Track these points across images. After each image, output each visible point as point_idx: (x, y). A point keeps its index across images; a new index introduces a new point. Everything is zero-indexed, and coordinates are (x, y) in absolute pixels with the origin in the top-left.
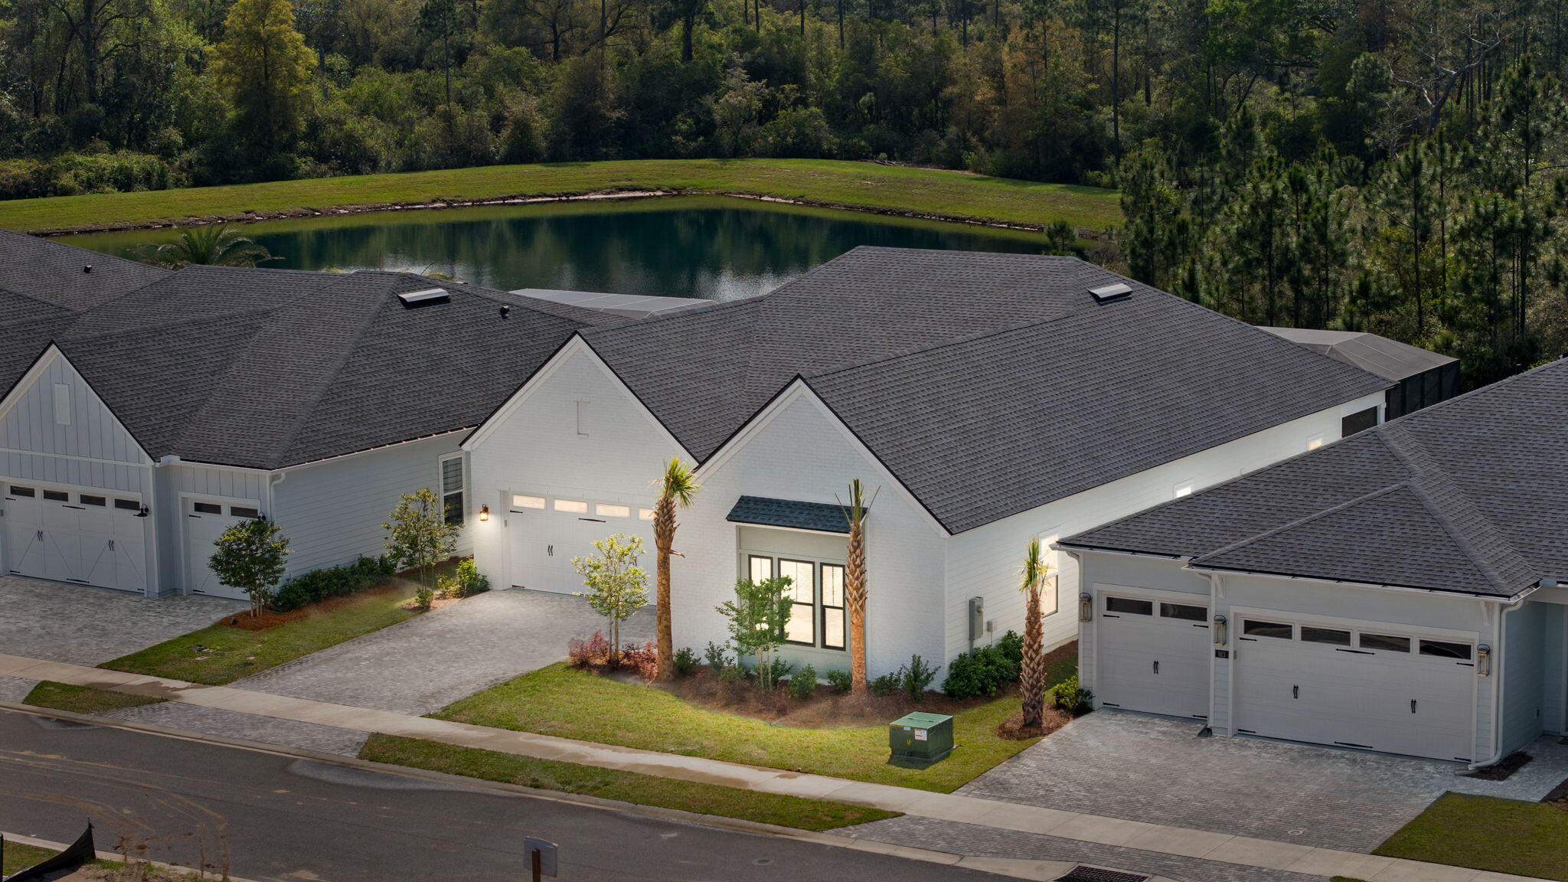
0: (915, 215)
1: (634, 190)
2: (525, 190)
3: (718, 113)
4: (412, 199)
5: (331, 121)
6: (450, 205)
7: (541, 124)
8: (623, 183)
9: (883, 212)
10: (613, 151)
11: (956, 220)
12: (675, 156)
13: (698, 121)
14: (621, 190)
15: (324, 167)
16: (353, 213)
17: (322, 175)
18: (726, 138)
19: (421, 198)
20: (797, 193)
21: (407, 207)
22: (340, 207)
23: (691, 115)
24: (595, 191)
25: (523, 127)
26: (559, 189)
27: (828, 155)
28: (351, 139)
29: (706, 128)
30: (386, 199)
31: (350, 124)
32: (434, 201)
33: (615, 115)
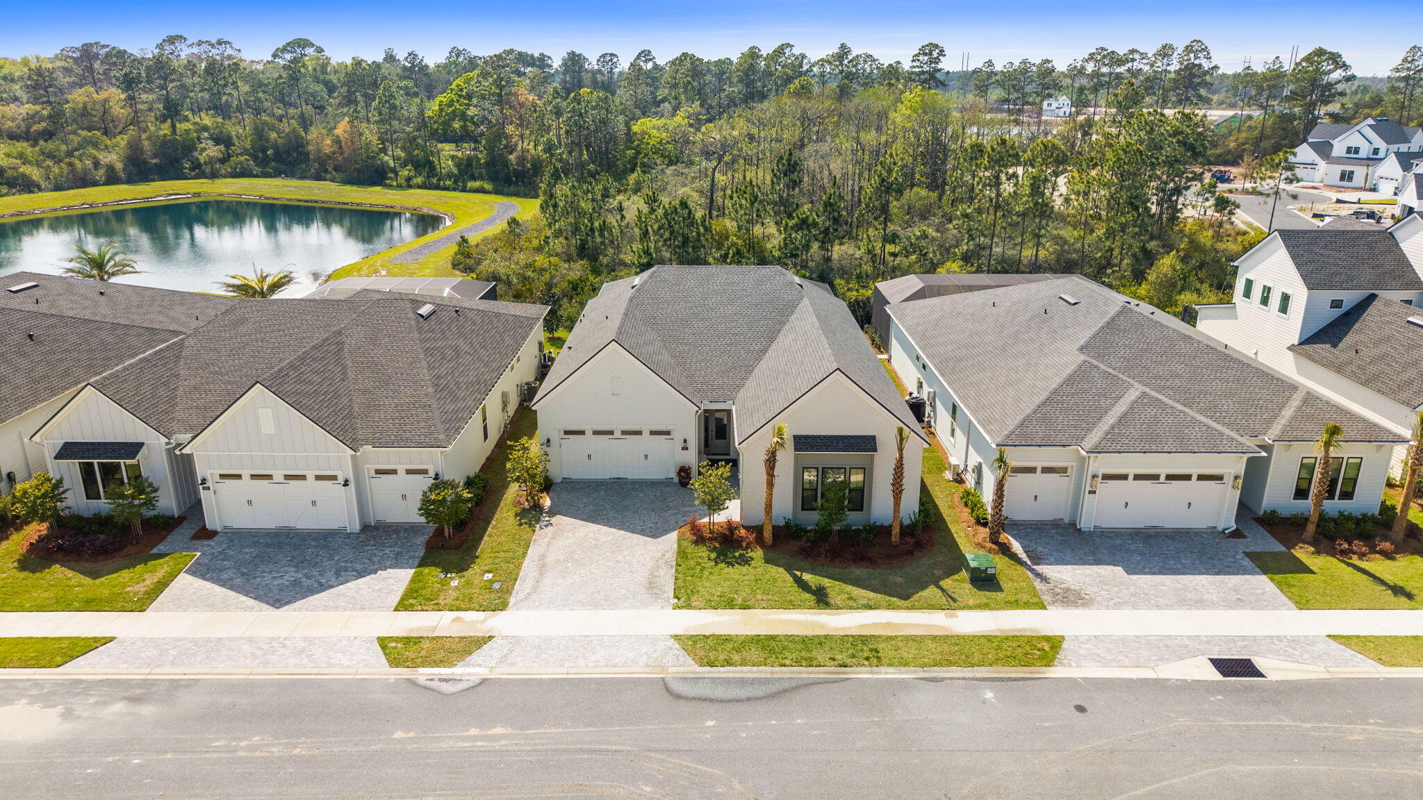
0: (323, 202)
1: (177, 194)
2: (126, 198)
3: (202, 159)
4: (71, 205)
5: (10, 168)
6: (91, 206)
7: (119, 166)
8: (171, 192)
9: (307, 201)
10: (156, 177)
11: (344, 204)
12: (186, 178)
13: (193, 163)
14: (171, 195)
15: (14, 190)
16: (43, 212)
17: (14, 194)
18: (208, 170)
19: (75, 203)
20: (260, 194)
21: (69, 208)
22: (34, 210)
23: (189, 160)
24: (159, 196)
25: (110, 168)
26: (143, 196)
27: (257, 176)
28: (23, 176)
29: (196, 166)
30: (58, 205)
31: (21, 170)
32: (83, 205)
33: (154, 161)
